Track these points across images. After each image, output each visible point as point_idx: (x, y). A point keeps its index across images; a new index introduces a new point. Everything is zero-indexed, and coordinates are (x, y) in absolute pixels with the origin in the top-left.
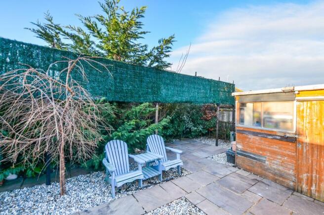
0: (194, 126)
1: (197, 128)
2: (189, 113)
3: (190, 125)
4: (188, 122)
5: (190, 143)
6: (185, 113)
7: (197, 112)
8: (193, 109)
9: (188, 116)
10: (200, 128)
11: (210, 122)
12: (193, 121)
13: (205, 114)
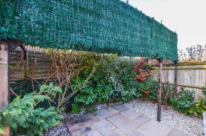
0: (125, 90)
1: (129, 91)
2: (117, 72)
3: (120, 88)
4: (117, 85)
5: (119, 113)
6: (113, 73)
7: (129, 72)
8: (124, 67)
9: (117, 77)
10: (133, 92)
11: (145, 83)
12: (123, 83)
13: (138, 73)
